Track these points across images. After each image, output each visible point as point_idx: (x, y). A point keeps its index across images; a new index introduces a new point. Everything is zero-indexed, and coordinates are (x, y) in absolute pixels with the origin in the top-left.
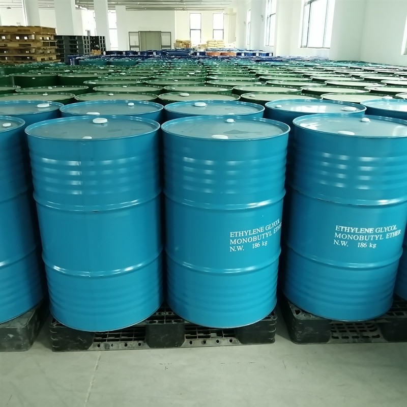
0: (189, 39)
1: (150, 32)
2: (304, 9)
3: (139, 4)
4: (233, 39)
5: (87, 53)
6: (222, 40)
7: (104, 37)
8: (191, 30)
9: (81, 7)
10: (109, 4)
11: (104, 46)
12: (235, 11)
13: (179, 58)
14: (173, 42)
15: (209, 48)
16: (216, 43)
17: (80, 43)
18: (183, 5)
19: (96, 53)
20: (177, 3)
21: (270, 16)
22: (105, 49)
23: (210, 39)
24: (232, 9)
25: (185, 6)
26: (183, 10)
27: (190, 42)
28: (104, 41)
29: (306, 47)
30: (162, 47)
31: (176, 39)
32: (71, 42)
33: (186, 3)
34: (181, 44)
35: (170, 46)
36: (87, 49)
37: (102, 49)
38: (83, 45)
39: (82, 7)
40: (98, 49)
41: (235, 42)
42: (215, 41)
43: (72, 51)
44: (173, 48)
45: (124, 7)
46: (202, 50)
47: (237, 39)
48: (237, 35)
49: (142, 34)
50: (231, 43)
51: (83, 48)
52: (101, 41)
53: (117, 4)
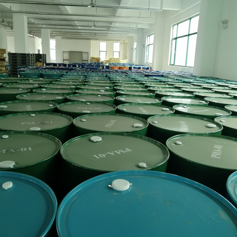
0: (99, 57)
1: (76, 52)
2: (172, 42)
3: (70, 36)
4: (125, 58)
5: (33, 64)
6: (118, 58)
7: (45, 55)
8: (100, 51)
9: (34, 36)
10: (50, 35)
11: (45, 60)
12: (126, 42)
13: (93, 72)
14: (90, 58)
15: (111, 62)
16: (115, 60)
17: (29, 58)
18: (96, 37)
19: (39, 64)
20: (93, 36)
21: (149, 45)
22: (46, 62)
23: (112, 57)
24: (125, 41)
25: (97, 38)
26: (96, 40)
27: (99, 58)
28: (45, 57)
29: (173, 65)
30: (83, 61)
31: (91, 56)
32: (22, 57)
33: (98, 36)
34: (94, 60)
35: (88, 61)
36: (33, 62)
37: (43, 62)
38: (30, 59)
39: (36, 36)
40: (40, 62)
41: (126, 60)
42: (115, 59)
43: (23, 63)
44: (89, 62)
45: (61, 37)
46: (107, 65)
47: (128, 58)
48: (128, 55)
49: (71, 53)
50: (124, 60)
51: (30, 61)
52: (43, 57)
53: (56, 35)
